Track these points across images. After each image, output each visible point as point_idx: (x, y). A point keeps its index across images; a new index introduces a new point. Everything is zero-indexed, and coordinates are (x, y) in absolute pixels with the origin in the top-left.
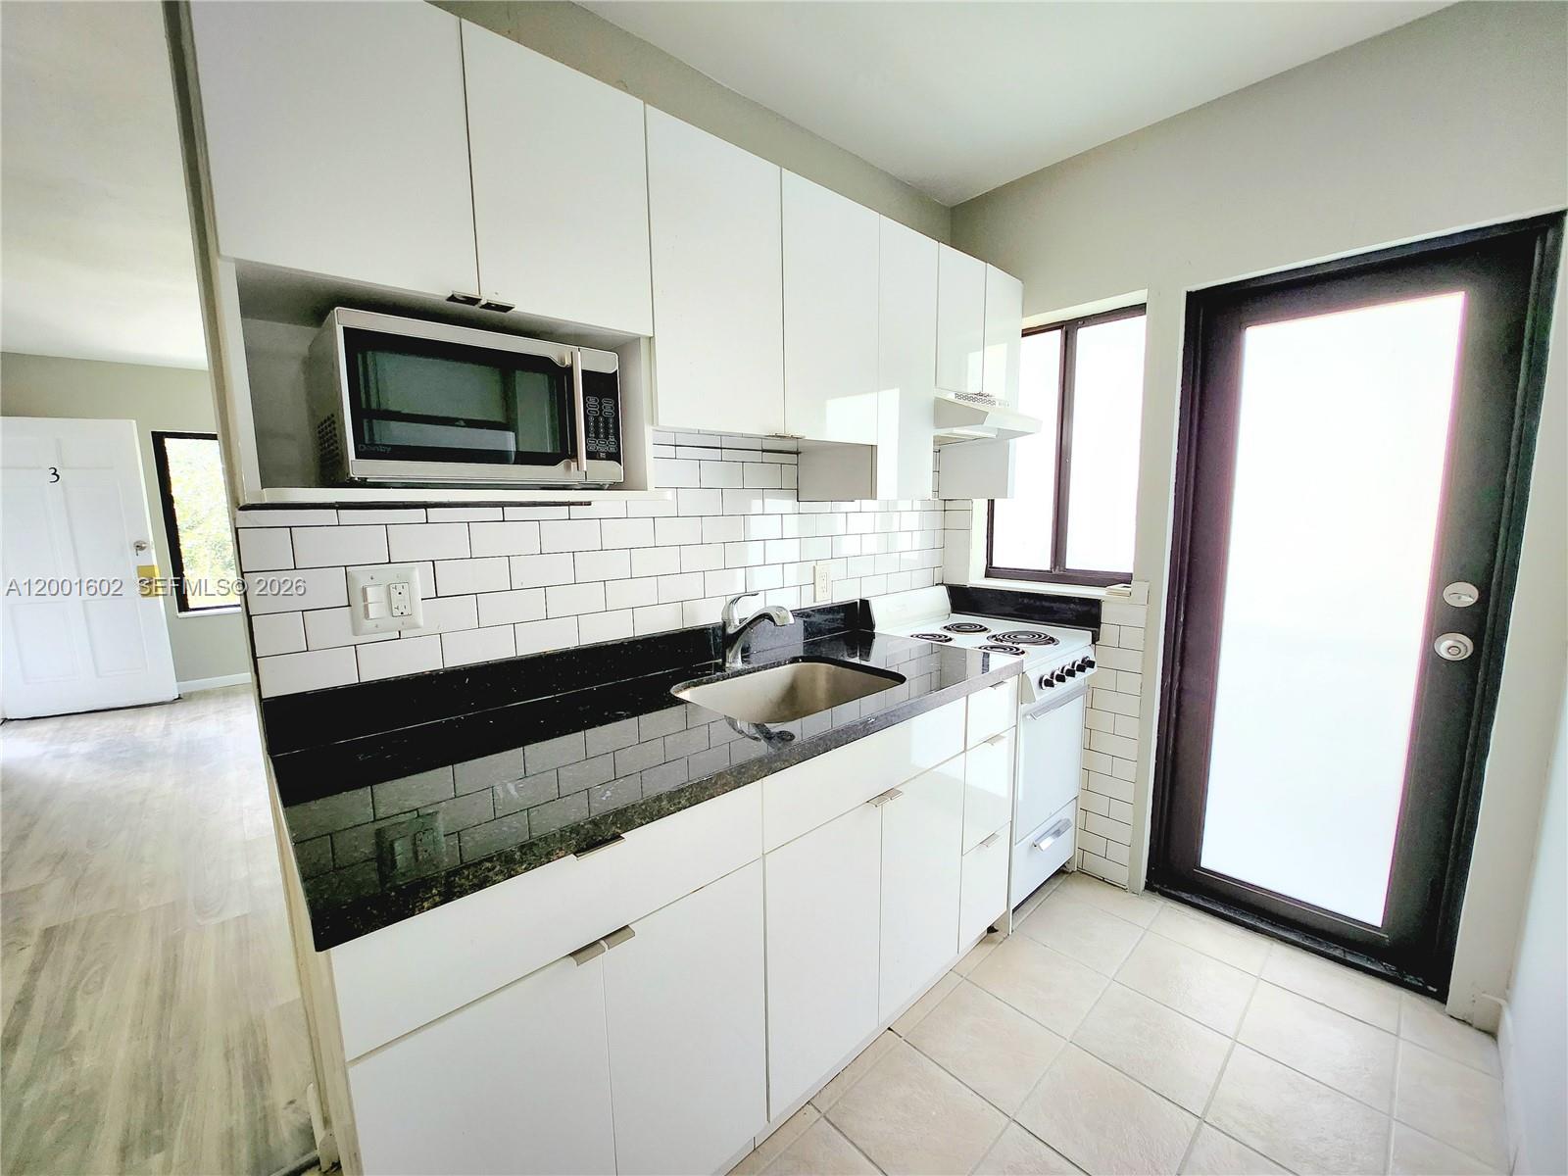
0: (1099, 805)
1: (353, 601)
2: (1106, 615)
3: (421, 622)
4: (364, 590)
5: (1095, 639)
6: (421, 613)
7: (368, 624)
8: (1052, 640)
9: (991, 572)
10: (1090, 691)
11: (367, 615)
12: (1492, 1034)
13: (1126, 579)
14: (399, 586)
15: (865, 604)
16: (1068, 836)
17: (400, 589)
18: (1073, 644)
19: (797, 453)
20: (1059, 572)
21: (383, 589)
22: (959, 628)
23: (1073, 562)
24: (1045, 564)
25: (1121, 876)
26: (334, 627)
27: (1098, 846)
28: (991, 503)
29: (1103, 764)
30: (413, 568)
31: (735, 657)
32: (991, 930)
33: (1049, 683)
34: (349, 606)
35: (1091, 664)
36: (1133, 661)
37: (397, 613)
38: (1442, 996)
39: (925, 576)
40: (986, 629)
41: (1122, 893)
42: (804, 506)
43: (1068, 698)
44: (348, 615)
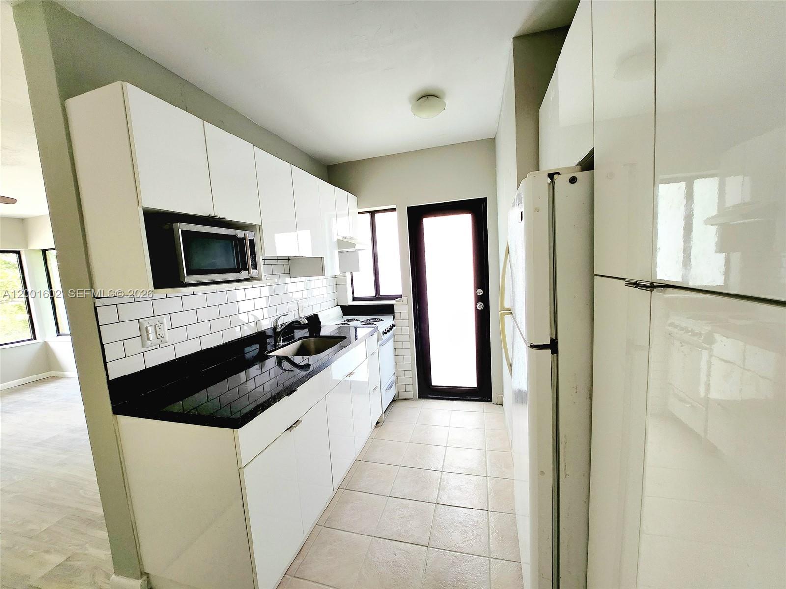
0: (402, 374)
1: (142, 333)
2: (396, 309)
3: (167, 339)
4: (147, 328)
5: (394, 318)
6: (168, 336)
7: (149, 343)
8: (382, 320)
9: (354, 299)
10: (394, 335)
11: (148, 339)
12: (502, 405)
13: (400, 297)
14: (159, 325)
15: (316, 316)
16: (394, 387)
17: (159, 327)
18: (388, 321)
19: (288, 259)
20: (378, 297)
21: (153, 327)
22: (349, 320)
23: (383, 293)
24: (373, 294)
25: (410, 395)
26: (135, 345)
27: (402, 388)
28: (352, 274)
29: (401, 359)
30: (163, 318)
31: (280, 340)
32: (378, 423)
33: (386, 333)
34: (140, 336)
35: (395, 326)
36: (406, 323)
37: (159, 337)
38: (491, 401)
39: (332, 303)
40: (358, 320)
41: (412, 401)
42: (293, 280)
43: (388, 340)
44: (141, 340)
